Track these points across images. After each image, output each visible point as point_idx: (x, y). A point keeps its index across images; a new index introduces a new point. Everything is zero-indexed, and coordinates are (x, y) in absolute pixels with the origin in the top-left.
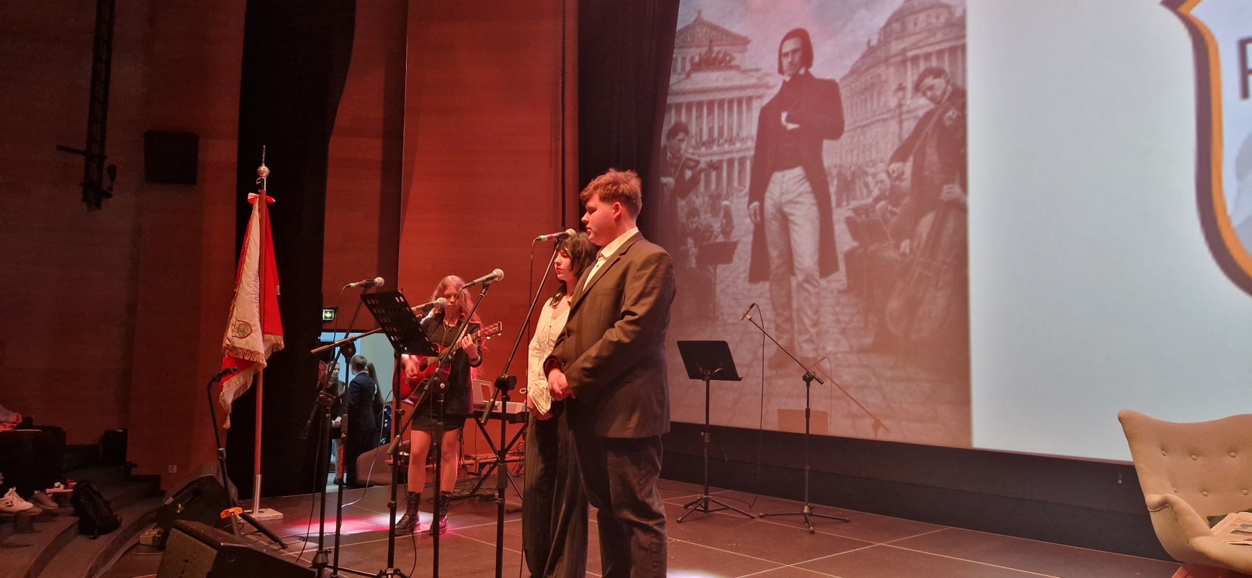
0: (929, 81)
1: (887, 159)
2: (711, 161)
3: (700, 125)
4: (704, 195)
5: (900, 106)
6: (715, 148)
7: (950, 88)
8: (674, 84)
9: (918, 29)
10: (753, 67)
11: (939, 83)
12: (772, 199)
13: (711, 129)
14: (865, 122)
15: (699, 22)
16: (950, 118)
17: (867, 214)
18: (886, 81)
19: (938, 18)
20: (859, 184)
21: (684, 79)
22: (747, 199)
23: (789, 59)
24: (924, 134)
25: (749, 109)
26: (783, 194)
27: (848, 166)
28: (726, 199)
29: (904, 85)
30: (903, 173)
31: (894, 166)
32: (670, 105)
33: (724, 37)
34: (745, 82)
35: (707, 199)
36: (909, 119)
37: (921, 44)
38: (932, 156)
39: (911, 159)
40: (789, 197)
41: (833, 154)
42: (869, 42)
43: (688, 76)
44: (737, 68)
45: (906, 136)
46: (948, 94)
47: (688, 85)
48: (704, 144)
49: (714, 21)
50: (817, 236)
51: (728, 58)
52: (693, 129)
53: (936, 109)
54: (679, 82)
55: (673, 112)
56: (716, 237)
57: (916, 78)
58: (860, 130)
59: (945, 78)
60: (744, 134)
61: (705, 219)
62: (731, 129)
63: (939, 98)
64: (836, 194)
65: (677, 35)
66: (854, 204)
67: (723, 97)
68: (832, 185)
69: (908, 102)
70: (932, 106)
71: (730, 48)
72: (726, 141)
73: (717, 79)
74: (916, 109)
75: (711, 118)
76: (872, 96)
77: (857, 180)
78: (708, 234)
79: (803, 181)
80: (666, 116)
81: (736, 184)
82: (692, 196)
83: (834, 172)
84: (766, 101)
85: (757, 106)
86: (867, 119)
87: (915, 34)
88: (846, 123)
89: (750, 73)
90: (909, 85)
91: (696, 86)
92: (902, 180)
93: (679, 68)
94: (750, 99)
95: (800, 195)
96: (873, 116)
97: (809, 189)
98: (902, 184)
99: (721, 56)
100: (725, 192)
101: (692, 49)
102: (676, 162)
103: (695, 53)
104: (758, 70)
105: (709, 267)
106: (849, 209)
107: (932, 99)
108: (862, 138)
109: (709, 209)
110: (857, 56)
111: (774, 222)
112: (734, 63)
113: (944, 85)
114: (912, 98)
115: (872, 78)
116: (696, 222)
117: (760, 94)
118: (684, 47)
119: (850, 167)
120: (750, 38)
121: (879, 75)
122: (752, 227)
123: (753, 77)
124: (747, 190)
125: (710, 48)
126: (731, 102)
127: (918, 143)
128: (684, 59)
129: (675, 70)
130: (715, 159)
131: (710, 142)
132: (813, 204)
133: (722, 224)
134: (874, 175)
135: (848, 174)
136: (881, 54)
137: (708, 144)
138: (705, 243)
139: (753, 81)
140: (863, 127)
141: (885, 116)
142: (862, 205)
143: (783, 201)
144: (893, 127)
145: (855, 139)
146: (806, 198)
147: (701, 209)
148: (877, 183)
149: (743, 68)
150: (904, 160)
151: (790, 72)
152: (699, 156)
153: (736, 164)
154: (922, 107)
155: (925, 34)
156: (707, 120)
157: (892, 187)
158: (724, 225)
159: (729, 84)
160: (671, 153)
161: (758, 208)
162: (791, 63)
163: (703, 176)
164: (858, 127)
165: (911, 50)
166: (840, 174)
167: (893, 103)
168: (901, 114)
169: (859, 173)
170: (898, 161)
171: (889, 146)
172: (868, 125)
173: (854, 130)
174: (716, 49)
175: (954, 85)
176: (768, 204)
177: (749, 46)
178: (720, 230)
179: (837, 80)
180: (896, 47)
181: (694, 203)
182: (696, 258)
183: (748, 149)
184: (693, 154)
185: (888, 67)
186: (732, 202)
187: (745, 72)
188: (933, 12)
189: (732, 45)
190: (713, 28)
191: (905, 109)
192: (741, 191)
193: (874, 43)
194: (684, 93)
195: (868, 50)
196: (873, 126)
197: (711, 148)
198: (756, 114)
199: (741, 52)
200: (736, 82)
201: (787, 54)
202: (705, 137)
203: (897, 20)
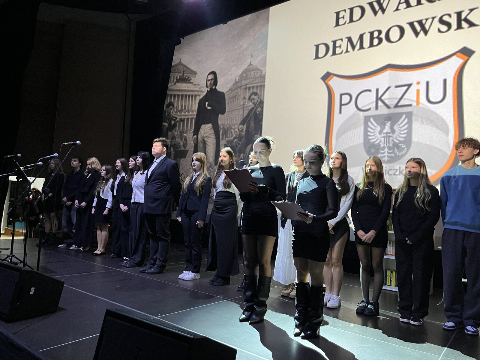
0: (253, 97)
1: (238, 124)
2: (181, 118)
3: (178, 104)
4: (178, 132)
5: (244, 104)
6: (183, 113)
7: (259, 100)
8: (170, 86)
9: (251, 77)
10: (197, 84)
11: (256, 97)
12: (201, 135)
13: (182, 106)
14: (232, 109)
15: (180, 63)
16: (258, 111)
17: (231, 143)
18: (240, 95)
19: (257, 74)
20: (229, 132)
21: (173, 85)
22: (192, 134)
23: (210, 82)
24: (250, 116)
25: (195, 99)
26: (204, 133)
27: (226, 125)
28: (185, 133)
29: (245, 97)
30: (243, 129)
31: (241, 126)
32: (168, 95)
33: (188, 70)
34: (195, 89)
35: (179, 133)
36: (246, 110)
37: (252, 83)
38: (252, 124)
39: (246, 124)
40: (207, 135)
41: (222, 120)
42: (236, 79)
43: (175, 84)
44: (192, 83)
45: (245, 116)
46: (258, 102)
47: (175, 88)
48: (179, 111)
49: (185, 64)
50: (215, 150)
51: (189, 79)
52: (176, 105)
53: (255, 107)
54: (172, 86)
55: (169, 97)
56: (181, 148)
57: (249, 95)
58: (231, 112)
59: (258, 96)
60: (193, 109)
61: (178, 140)
62: (188, 106)
63: (255, 104)
64: (222, 135)
65: (172, 67)
66: (227, 139)
67: (187, 94)
68: (221, 131)
69: (246, 103)
70: (254, 106)
71: (190, 75)
72: (187, 111)
73: (185, 87)
74: (248, 106)
75: (182, 101)
76: (235, 100)
77: (229, 131)
78: (178, 146)
79: (212, 129)
80: (166, 99)
81: (189, 128)
82: (174, 131)
83: (222, 127)
84: (201, 97)
85: (198, 98)
86: (233, 108)
87: (250, 79)
88: (227, 109)
89: (196, 86)
90: (247, 97)
91: (178, 88)
92: (243, 132)
93: (172, 81)
94: (196, 96)
95: (210, 134)
96: (235, 107)
97: (213, 132)
98: (242, 133)
99: (187, 78)
100: (185, 131)
101: (177, 74)
102: (169, 117)
103: (178, 75)
104: (199, 85)
105: (178, 159)
106: (225, 141)
107: (254, 103)
108: (231, 115)
109: (179, 137)
110: (231, 84)
111: (201, 144)
112: (191, 81)
113: (257, 99)
114: (247, 102)
115: (236, 93)
116: (174, 142)
117: (199, 94)
118: (175, 72)
119: (227, 126)
120: (197, 72)
121: (238, 92)
122: (194, 145)
123: (197, 87)
124: (193, 130)
125: (183, 74)
126: (189, 96)
127: (248, 119)
128: (174, 77)
129: (171, 81)
130: (183, 117)
131: (181, 111)
132: (214, 138)
133: (183, 143)
134: (234, 129)
135: (226, 128)
136: (239, 85)
137: (180, 112)
138: (177, 150)
139: (197, 89)
140: (232, 111)
141: (239, 108)
142: (230, 140)
143: (205, 136)
144: (241, 112)
145: (229, 115)
146: (212, 135)
147: (176, 136)
148: (235, 132)
149: (194, 83)
150: (244, 125)
151: (210, 87)
152: (177, 116)
153: (190, 120)
154: (250, 106)
155: (253, 79)
156: (181, 102)
157: (239, 134)
158: (184, 143)
159: (189, 89)
160: (167, 113)
161: (196, 138)
162: (210, 84)
163: (178, 123)
164: (230, 111)
165: (248, 84)
166: (223, 128)
167: (242, 103)
168: (244, 108)
169: (230, 128)
170: (242, 125)
171: (239, 119)
172: (233, 110)
173: (229, 111)
174: (185, 75)
175: (260, 99)
176: (200, 136)
177: (196, 75)
178: (182, 145)
179: (225, 92)
180: (244, 83)
181: (174, 134)
182: (174, 155)
183: (194, 115)
184: (175, 115)
185: (241, 90)
186: (187, 135)
187: (194, 85)
188: (256, 71)
189: (191, 74)
190: (185, 66)
191: (245, 106)
192: (191, 131)
193: (237, 80)
194: (173, 90)
195: (235, 83)
196: (235, 111)
197: (181, 113)
198: (197, 102)
199: (194, 77)
200: (191, 89)
201: (209, 80)
202: (180, 109)
203: (245, 73)
